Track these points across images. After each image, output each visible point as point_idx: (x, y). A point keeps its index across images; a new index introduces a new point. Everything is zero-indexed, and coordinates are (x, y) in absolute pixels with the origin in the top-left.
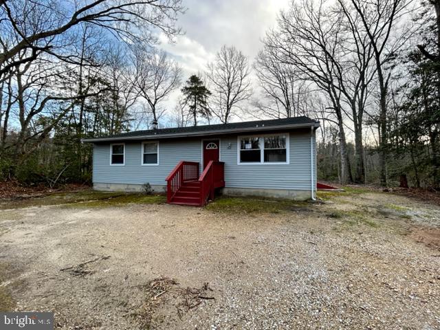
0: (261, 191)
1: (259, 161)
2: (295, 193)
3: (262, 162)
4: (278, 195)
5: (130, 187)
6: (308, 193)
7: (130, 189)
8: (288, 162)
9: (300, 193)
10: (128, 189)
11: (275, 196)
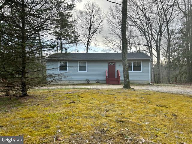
0: (132, 81)
1: (131, 70)
2: (144, 82)
3: (132, 71)
4: (138, 83)
5: (71, 81)
6: (148, 82)
7: (71, 83)
8: (142, 71)
9: (146, 82)
10: (70, 82)
11: (137, 83)
